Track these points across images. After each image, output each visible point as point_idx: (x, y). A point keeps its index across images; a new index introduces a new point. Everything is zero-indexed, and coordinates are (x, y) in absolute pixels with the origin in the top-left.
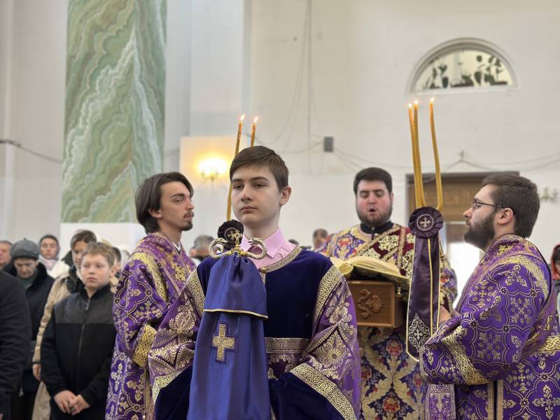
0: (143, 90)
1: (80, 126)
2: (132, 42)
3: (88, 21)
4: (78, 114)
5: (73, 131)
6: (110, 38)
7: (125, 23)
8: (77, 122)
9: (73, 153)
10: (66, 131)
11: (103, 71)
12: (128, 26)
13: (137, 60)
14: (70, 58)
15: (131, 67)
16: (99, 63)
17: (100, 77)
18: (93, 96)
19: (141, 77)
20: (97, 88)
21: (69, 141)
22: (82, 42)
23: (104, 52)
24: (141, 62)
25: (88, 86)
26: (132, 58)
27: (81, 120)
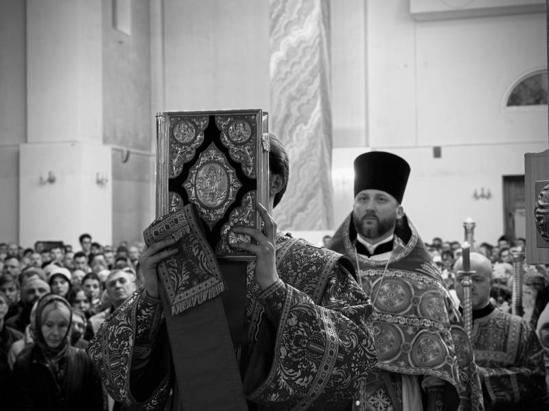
2: (318, 108)
3: (287, 93)
6: (303, 105)
7: (313, 94)
11: (298, 128)
12: (315, 97)
15: (318, 125)
16: (296, 121)
17: (297, 131)
18: (292, 144)
20: (294, 138)
22: (282, 107)
23: (299, 115)
26: (319, 119)
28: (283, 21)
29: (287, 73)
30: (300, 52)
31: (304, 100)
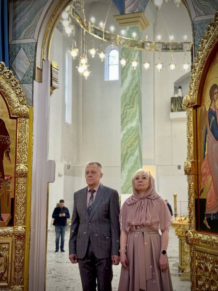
1: (125, 171)
2: (137, 151)
3: (126, 146)
4: (124, 167)
5: (123, 172)
6: (132, 150)
9: (123, 177)
10: (121, 172)
11: (130, 157)
12: (136, 147)
14: (122, 154)
15: (137, 157)
16: (130, 155)
17: (130, 159)
18: (128, 163)
20: (129, 161)
21: (122, 174)
22: (125, 150)
23: (131, 153)
25: (127, 161)
26: (138, 154)
27: (125, 169)
28: (125, 120)
29: (127, 138)
30: (131, 131)
31: (132, 148)
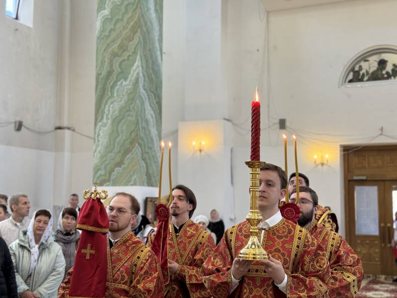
0: (146, 94)
1: (105, 120)
4: (103, 112)
5: (100, 124)
8: (102, 118)
9: (100, 139)
10: (96, 125)
11: (119, 83)
12: (135, 53)
13: (141, 75)
14: (98, 75)
15: (137, 79)
16: (117, 78)
17: (117, 87)
18: (112, 100)
19: (144, 86)
20: (115, 95)
21: (97, 131)
22: (106, 64)
23: (120, 70)
24: (144, 75)
25: (110, 93)
26: (138, 74)
27: (105, 117)
29: (111, 31)
31: (126, 54)
